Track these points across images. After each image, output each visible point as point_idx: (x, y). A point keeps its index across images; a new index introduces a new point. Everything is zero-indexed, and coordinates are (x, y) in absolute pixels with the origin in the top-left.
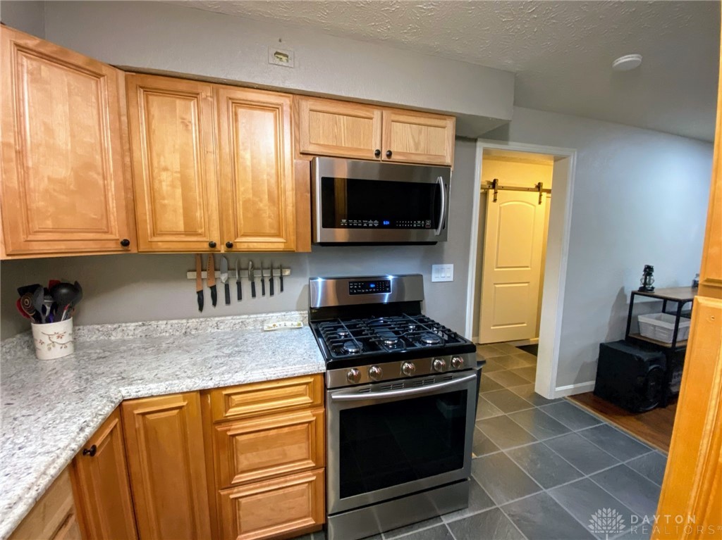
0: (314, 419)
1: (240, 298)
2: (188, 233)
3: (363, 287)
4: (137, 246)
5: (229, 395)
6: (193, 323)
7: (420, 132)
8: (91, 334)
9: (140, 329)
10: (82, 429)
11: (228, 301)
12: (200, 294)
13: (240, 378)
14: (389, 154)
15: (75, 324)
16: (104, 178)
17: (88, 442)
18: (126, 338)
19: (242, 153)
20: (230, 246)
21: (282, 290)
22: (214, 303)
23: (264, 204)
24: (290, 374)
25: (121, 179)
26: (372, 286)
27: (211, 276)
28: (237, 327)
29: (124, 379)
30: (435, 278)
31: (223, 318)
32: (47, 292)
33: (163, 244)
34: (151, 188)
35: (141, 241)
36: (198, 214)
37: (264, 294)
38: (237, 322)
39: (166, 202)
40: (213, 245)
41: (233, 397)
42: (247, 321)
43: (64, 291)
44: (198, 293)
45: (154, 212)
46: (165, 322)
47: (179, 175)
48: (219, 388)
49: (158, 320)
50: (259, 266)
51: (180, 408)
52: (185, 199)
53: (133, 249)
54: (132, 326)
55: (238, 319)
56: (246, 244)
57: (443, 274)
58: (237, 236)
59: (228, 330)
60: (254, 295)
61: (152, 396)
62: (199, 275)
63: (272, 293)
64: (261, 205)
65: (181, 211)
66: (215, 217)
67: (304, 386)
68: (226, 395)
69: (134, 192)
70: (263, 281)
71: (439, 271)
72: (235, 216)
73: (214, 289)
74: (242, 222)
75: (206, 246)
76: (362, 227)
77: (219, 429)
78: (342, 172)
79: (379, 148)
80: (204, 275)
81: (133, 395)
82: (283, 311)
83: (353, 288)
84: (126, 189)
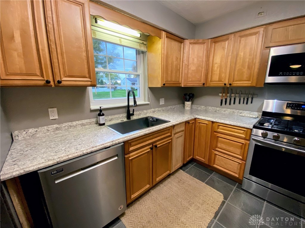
0: (245, 143)
1: (234, 103)
2: (219, 81)
3: (296, 106)
4: (206, 85)
5: (219, 125)
6: (218, 109)
8: (195, 107)
9: (205, 108)
10: (188, 118)
11: (230, 104)
12: (222, 100)
13: (222, 121)
15: (192, 104)
16: (202, 68)
17: (189, 121)
18: (201, 109)
19: (240, 53)
20: (230, 84)
21: (252, 103)
22: (226, 104)
23: (245, 70)
24: (238, 125)
25: (206, 68)
26: (303, 107)
27: (226, 95)
28: (231, 113)
29: (197, 115)
31: (227, 109)
32: (188, 96)
33: (212, 84)
34: (212, 69)
35: (207, 84)
36: (223, 75)
37: (243, 103)
38: (231, 111)
39: (215, 72)
40: (225, 84)
41: (220, 126)
42: (235, 112)
43: (191, 95)
44: (221, 100)
45: (211, 76)
46: (211, 107)
47: (219, 64)
48: (216, 122)
49: (209, 106)
50: (244, 93)
51: (207, 124)
52: (220, 71)
53: (205, 86)
54: (203, 107)
55: (232, 110)
56: (236, 84)
58: (233, 81)
59: (228, 113)
60: (239, 103)
61: (201, 119)
62: (222, 95)
63: (247, 103)
64: (244, 70)
65: (218, 75)
66: (228, 76)
67: (243, 131)
68: (218, 125)
69: (208, 71)
70: (244, 99)
72: (234, 75)
73: (226, 99)
74: (236, 77)
75: (223, 85)
76: (292, 75)
77: (215, 133)
80: (224, 95)
81: (198, 118)
82: (250, 111)
83: (289, 106)
84: (206, 70)
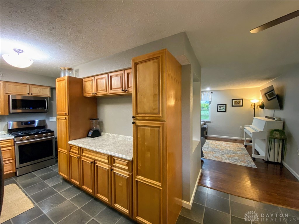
0: (11, 148)
3: (26, 123)
7: (41, 89)
14: (32, 94)
26: (29, 123)
30: (50, 120)
57: (53, 119)
71: (51, 119)
76: (24, 109)
78: (19, 98)
79: (29, 93)
83: (23, 124)
